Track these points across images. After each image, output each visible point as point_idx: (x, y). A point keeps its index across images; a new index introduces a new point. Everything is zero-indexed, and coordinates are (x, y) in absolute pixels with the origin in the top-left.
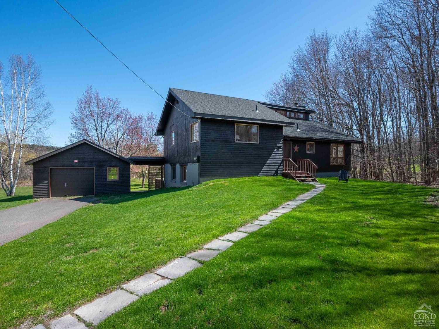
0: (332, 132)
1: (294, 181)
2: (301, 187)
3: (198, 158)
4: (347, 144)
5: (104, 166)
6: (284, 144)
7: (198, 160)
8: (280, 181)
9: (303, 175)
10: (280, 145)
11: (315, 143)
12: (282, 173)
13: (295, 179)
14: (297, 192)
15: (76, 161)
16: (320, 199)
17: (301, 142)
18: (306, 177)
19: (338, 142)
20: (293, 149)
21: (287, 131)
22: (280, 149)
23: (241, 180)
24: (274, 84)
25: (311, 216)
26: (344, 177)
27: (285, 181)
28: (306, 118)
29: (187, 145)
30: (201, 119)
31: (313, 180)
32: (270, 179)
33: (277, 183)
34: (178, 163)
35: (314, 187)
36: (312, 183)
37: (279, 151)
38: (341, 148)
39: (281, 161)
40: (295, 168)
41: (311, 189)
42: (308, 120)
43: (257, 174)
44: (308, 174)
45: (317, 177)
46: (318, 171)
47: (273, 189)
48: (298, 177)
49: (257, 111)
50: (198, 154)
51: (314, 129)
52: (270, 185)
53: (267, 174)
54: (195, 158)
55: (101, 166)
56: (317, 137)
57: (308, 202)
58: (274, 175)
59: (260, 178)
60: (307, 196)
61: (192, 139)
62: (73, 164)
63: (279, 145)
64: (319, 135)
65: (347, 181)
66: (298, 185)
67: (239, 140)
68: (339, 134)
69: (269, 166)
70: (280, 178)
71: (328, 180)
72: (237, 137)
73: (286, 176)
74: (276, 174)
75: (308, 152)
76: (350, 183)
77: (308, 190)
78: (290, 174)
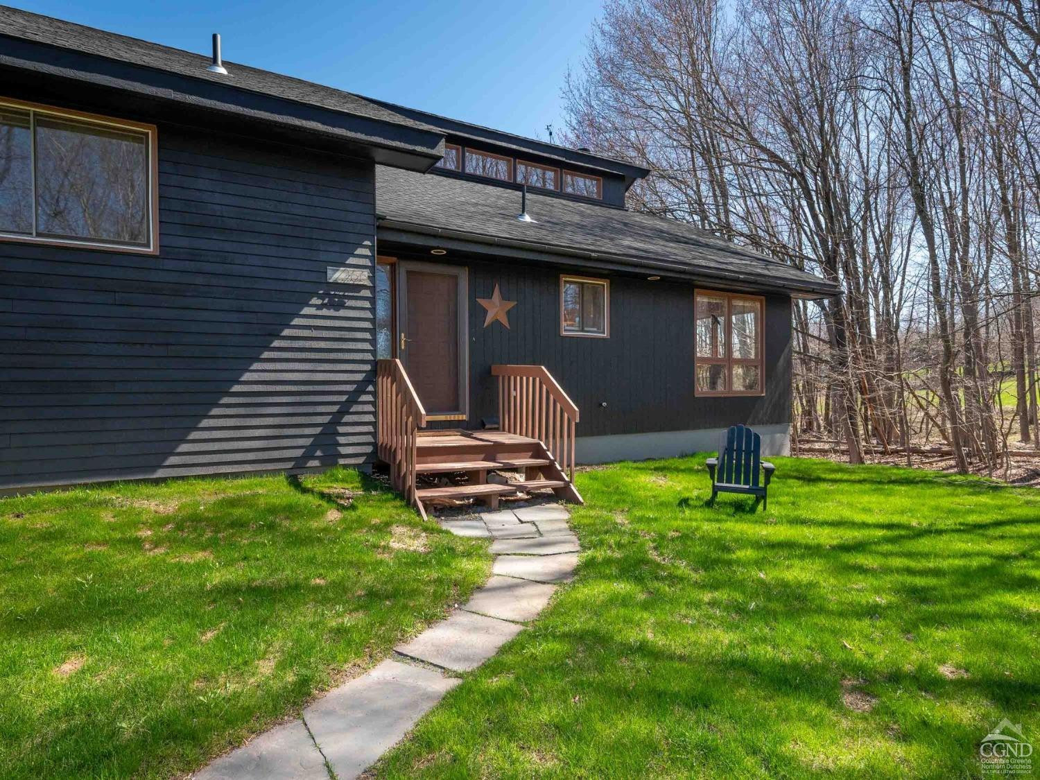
10: (353, 273)
11: (611, 284)
12: (369, 449)
22: (349, 303)
37: (342, 313)
39: (360, 377)
42: (620, 206)
63: (340, 275)
74: (320, 456)
75: (568, 332)
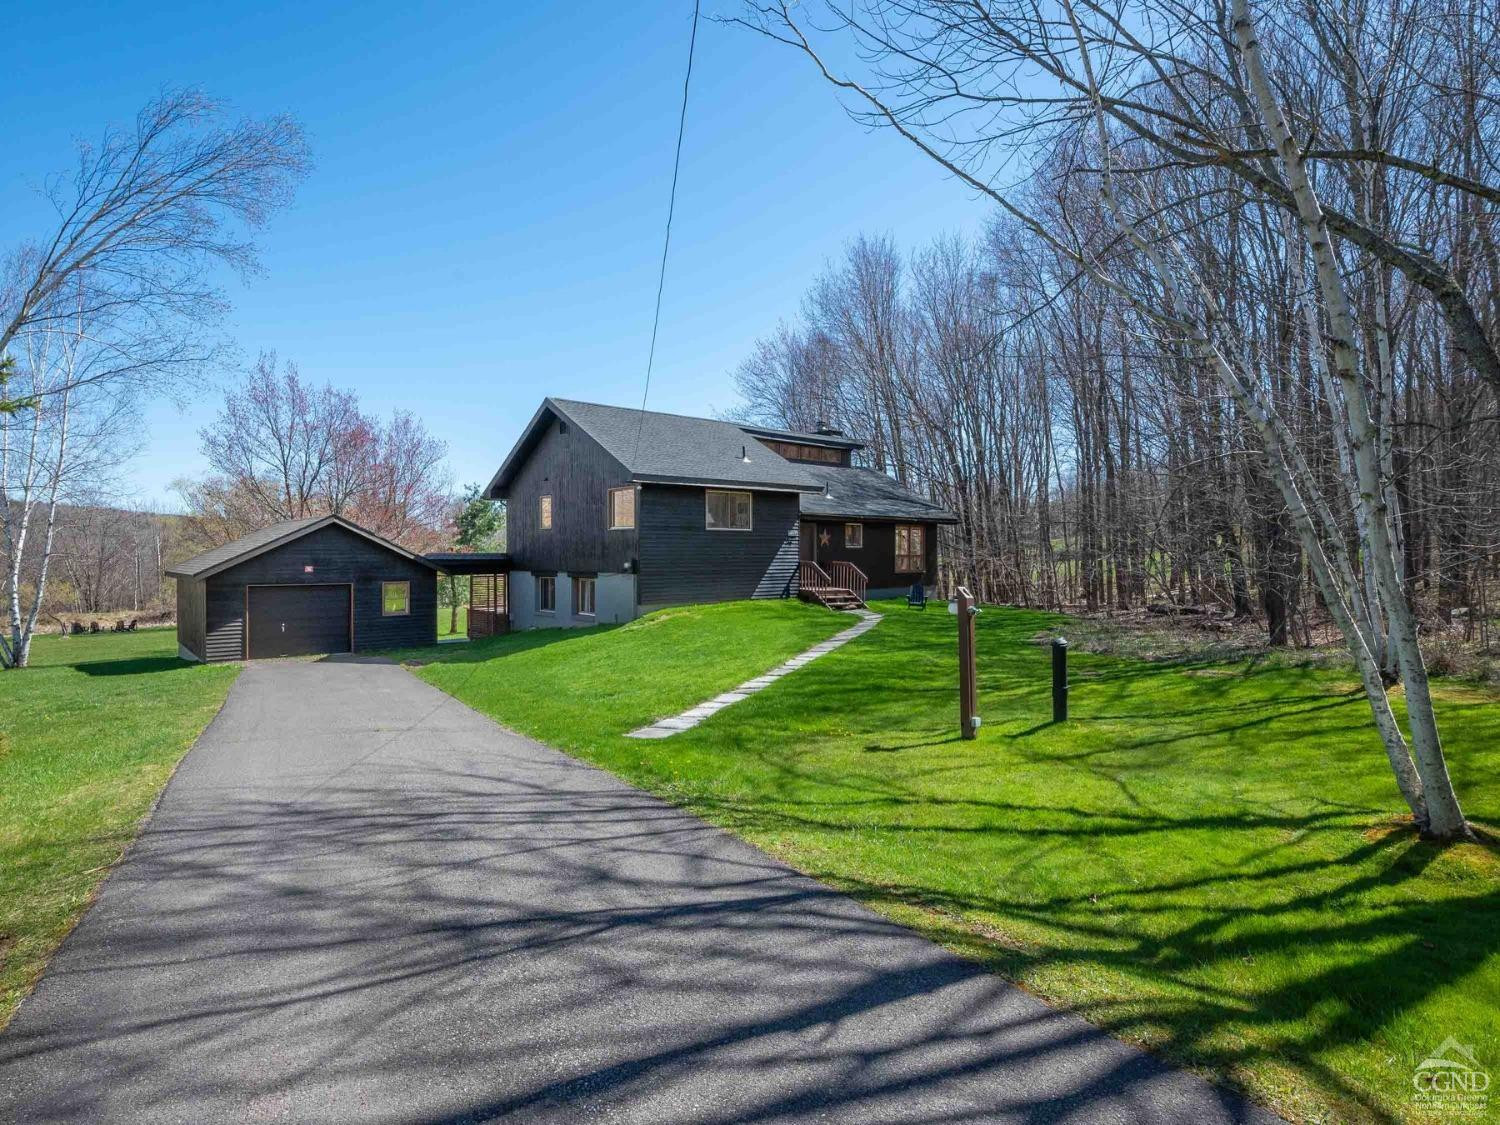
0: (897, 498)
1: (823, 609)
2: (838, 620)
3: (634, 563)
4: (929, 527)
5: (376, 579)
6: (801, 529)
7: (635, 569)
8: (796, 608)
9: (841, 596)
10: (795, 532)
11: (863, 525)
12: (798, 592)
13: (824, 605)
14: (831, 628)
15: (309, 569)
16: (871, 637)
17: (834, 524)
18: (846, 600)
19: (909, 523)
20: (819, 540)
21: (807, 503)
22: (793, 542)
23: (721, 607)
24: (759, 344)
25: (857, 658)
26: (918, 598)
27: (803, 609)
28: (844, 463)
29: (596, 531)
30: (643, 485)
31: (859, 607)
32: (775, 604)
33: (792, 614)
34: (563, 571)
35: (860, 619)
36: (858, 612)
37: (792, 546)
38: (917, 535)
39: (795, 567)
40: (823, 582)
41: (856, 622)
42: (848, 465)
43: (747, 596)
44: (850, 594)
45: (867, 599)
46: (868, 587)
47: (788, 624)
48: (830, 600)
49: (746, 460)
50: (631, 554)
51: (859, 492)
52: (780, 618)
53: (769, 596)
54: (627, 565)
55: (369, 580)
56: (867, 513)
57: (850, 642)
58: (781, 598)
59: (757, 603)
60: (850, 634)
61: (612, 523)
62: (303, 577)
63: (791, 533)
64: (873, 508)
65: (924, 605)
66: (831, 616)
67: (713, 525)
68: (912, 502)
69: (772, 578)
70: (796, 603)
71: (889, 606)
72: (709, 518)
73: (806, 598)
74: (786, 594)
75: (849, 546)
76: (928, 610)
77: (850, 625)
78: (813, 594)
